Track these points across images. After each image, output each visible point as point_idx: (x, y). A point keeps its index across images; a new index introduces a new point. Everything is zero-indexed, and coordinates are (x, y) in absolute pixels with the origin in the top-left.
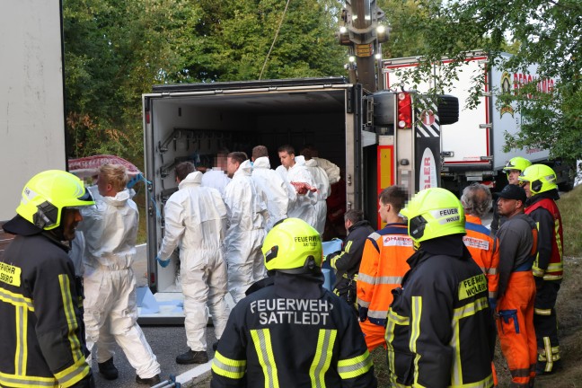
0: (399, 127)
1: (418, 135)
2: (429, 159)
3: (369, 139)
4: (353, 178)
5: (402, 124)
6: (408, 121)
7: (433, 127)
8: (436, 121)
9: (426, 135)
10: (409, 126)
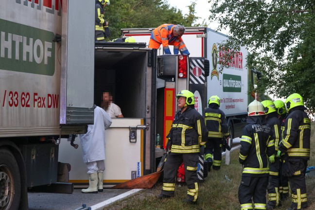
0: (179, 77)
1: (191, 83)
2: (197, 98)
3: (160, 83)
4: (150, 108)
5: (181, 75)
6: (185, 73)
7: (200, 77)
8: (203, 74)
9: (196, 83)
10: (185, 77)
